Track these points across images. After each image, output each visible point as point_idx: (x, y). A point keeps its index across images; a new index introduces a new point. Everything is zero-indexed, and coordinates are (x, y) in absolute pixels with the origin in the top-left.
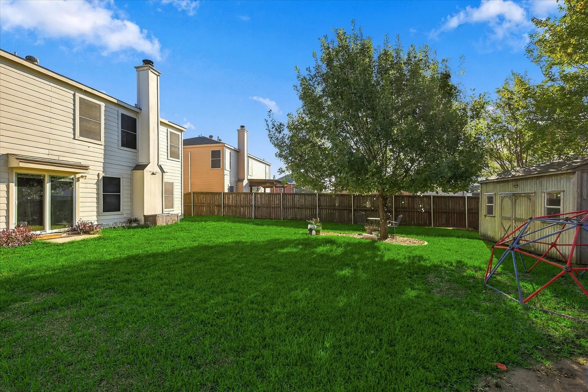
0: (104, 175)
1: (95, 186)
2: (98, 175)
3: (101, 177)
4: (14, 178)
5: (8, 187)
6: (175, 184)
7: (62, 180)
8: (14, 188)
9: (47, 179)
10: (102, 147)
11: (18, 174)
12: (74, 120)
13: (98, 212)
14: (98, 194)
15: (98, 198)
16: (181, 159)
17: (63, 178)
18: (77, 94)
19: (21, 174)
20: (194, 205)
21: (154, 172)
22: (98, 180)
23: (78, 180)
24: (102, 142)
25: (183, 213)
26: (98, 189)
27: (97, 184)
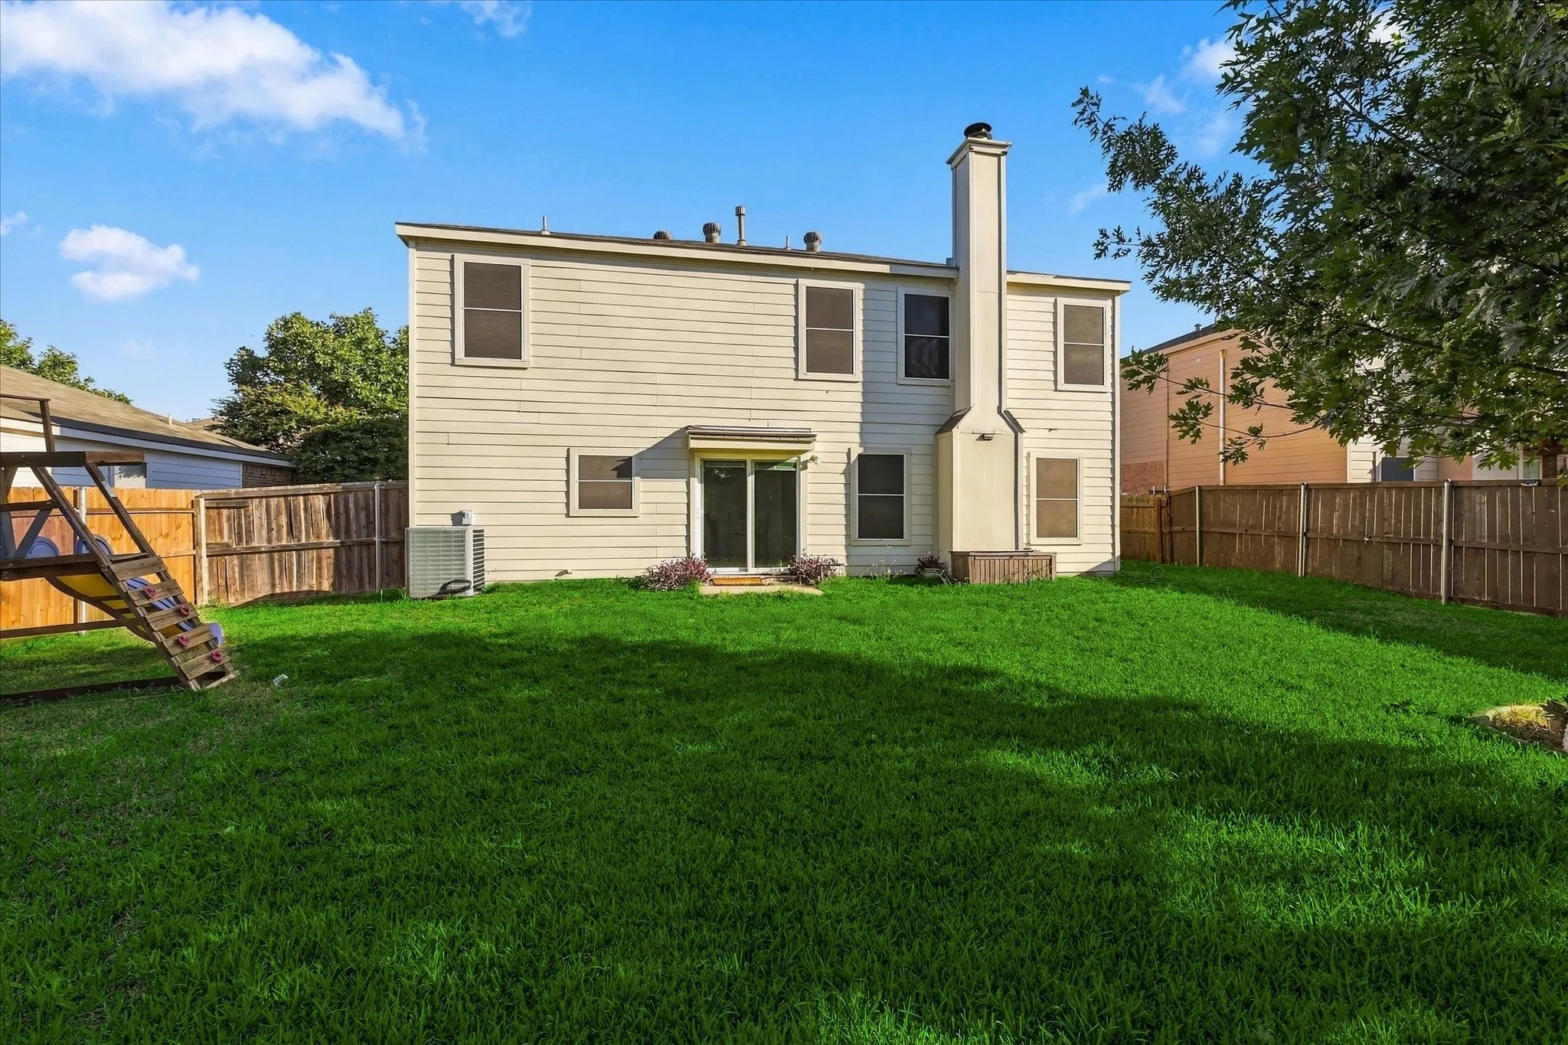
0: (861, 451)
1: (842, 479)
2: (849, 454)
3: (854, 457)
4: (698, 468)
5: (688, 485)
6: (1083, 464)
7: (775, 468)
8: (697, 488)
9: (749, 468)
10: (859, 387)
11: (705, 462)
12: (796, 339)
13: (848, 536)
14: (848, 496)
15: (848, 506)
16: (1113, 385)
17: (776, 463)
18: (801, 281)
19: (712, 462)
20: (1205, 528)
21: (987, 431)
22: (849, 463)
23: (805, 467)
24: (858, 373)
25: (1118, 553)
26: (847, 485)
27: (847, 473)
